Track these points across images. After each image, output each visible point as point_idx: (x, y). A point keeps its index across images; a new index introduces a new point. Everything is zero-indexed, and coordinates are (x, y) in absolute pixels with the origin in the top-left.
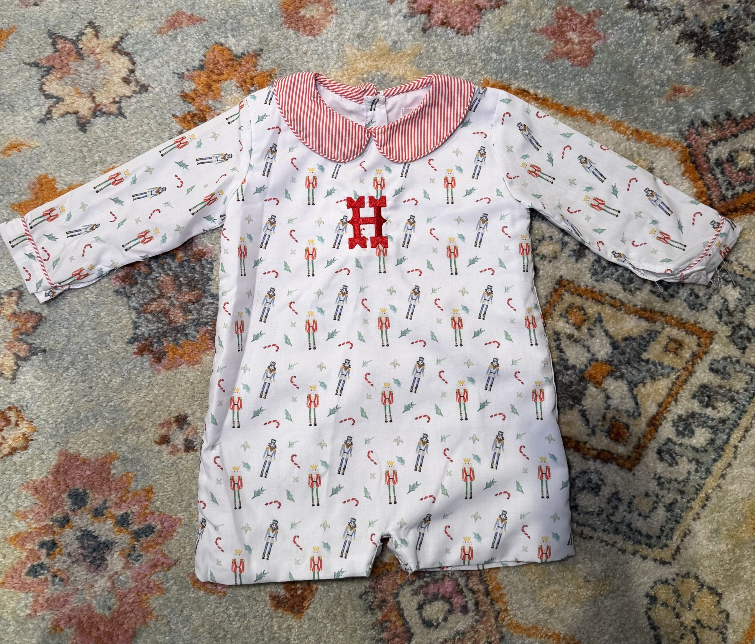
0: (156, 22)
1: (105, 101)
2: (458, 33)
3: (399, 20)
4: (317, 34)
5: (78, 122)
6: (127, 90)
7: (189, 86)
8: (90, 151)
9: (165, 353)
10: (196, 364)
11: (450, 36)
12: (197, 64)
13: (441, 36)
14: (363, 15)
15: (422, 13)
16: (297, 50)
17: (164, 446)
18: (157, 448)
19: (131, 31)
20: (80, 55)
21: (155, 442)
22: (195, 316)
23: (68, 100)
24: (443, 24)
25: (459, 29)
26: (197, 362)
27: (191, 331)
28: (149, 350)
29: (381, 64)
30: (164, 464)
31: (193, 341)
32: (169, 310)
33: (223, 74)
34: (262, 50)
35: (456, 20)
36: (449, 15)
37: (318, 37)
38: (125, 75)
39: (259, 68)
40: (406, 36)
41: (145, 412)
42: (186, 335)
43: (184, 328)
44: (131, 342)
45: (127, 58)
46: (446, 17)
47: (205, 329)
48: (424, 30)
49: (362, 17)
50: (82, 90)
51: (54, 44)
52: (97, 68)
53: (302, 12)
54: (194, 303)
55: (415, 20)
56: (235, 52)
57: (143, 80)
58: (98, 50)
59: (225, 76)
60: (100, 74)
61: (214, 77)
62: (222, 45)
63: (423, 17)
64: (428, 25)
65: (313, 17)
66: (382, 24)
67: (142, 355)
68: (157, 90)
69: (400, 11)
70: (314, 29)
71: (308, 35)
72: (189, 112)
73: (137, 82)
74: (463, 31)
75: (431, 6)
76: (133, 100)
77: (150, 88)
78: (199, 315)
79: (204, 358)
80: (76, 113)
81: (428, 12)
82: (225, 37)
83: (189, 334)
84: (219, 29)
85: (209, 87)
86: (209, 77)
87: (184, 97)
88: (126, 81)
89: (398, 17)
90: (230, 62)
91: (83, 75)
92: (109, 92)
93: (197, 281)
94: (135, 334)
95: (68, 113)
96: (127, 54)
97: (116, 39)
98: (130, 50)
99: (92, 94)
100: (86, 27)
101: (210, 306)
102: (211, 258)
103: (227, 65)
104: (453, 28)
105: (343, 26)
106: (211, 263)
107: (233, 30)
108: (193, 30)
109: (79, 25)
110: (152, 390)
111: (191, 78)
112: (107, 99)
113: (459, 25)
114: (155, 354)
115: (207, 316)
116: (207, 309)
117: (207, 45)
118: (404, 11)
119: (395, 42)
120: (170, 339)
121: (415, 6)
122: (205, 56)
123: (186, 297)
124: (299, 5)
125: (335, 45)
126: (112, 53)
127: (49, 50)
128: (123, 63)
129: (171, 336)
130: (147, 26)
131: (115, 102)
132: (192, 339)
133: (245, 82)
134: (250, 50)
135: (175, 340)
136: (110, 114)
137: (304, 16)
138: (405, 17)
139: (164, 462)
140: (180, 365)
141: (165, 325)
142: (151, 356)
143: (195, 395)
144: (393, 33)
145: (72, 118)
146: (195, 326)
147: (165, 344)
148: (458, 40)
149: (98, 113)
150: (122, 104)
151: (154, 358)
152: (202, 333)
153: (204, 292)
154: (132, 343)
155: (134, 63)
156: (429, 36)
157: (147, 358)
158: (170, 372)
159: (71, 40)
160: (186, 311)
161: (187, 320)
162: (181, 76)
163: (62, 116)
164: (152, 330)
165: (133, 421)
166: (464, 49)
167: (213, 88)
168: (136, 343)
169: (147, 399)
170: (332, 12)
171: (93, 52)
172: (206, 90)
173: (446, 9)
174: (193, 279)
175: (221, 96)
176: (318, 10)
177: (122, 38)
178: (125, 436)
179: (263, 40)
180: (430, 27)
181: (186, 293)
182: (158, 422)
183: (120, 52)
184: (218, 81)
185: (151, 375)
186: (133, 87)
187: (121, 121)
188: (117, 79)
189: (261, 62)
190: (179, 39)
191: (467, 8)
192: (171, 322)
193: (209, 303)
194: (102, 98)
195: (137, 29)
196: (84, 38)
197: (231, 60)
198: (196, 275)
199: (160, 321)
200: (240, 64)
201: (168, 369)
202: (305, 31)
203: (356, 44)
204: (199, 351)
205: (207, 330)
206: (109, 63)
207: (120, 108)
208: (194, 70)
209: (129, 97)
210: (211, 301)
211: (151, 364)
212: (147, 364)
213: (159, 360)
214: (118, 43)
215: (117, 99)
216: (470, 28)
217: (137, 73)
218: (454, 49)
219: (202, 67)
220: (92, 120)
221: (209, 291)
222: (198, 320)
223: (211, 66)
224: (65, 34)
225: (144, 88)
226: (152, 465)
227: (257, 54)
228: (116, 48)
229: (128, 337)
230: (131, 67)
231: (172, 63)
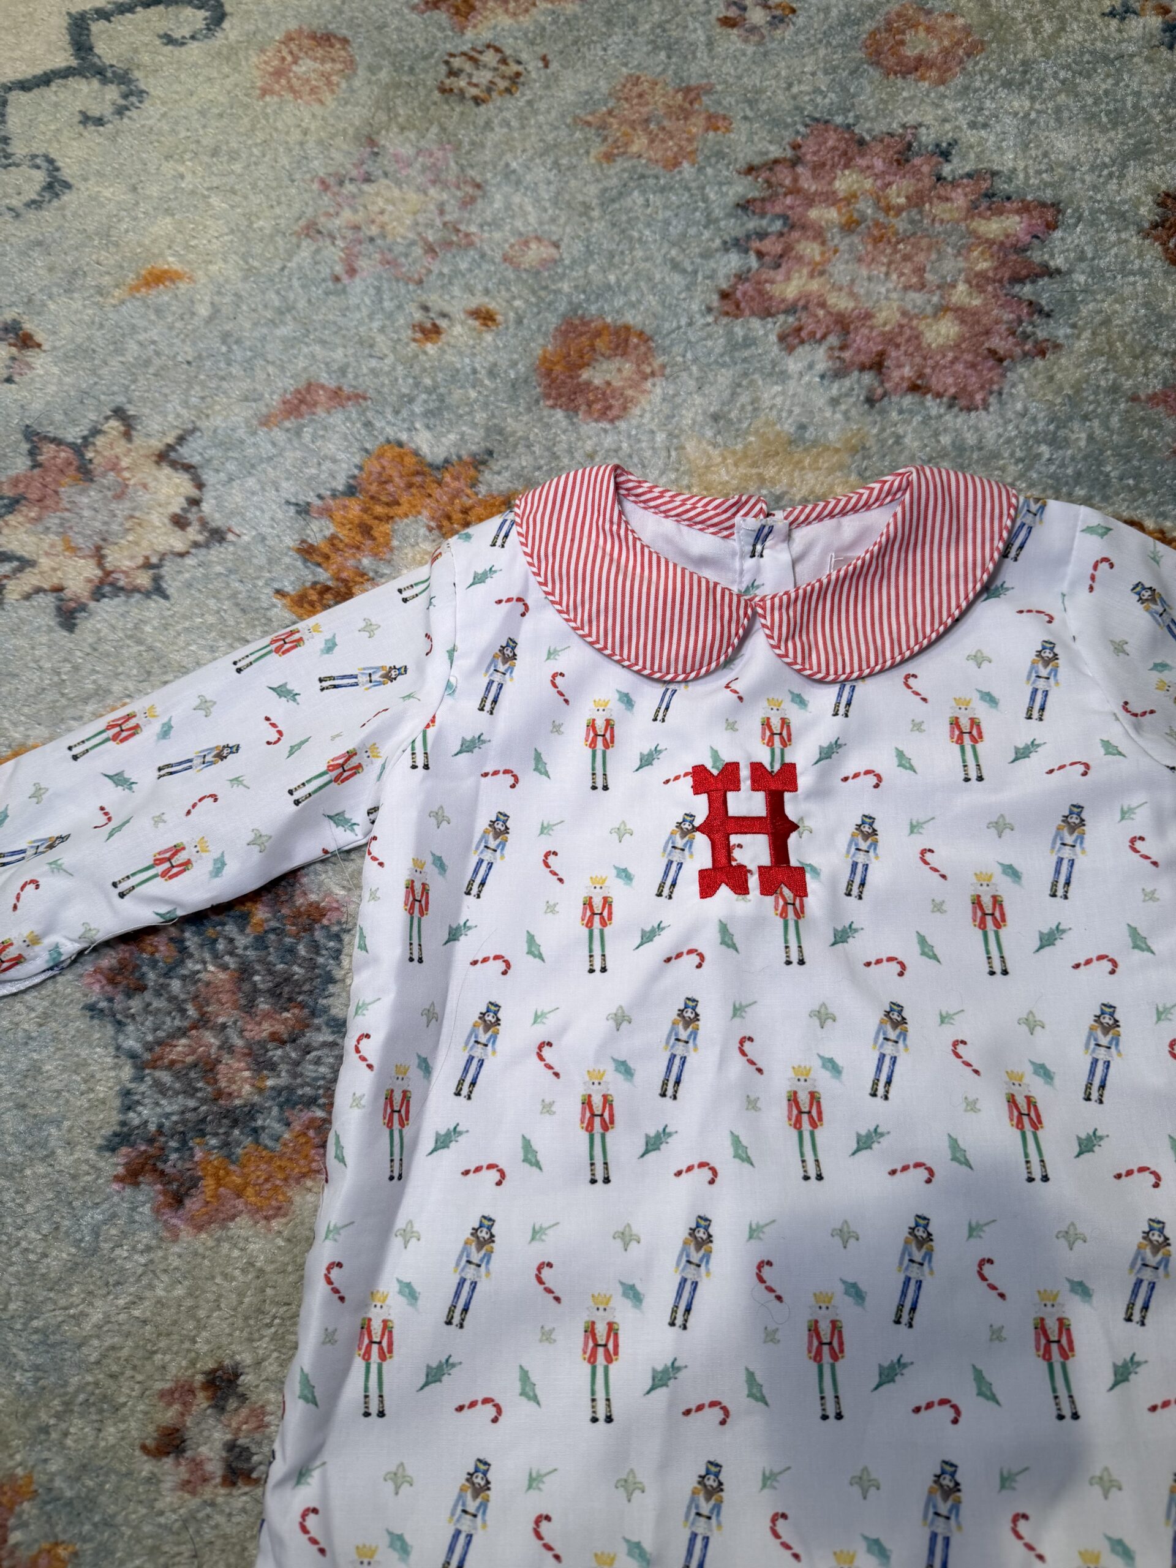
0: (261, 405)
1: (127, 564)
2: (950, 406)
3: (809, 383)
4: (618, 417)
5: (59, 609)
6: (177, 541)
7: (318, 531)
8: (76, 668)
9: (195, 1182)
10: (275, 1216)
11: (934, 412)
12: (340, 485)
13: (911, 411)
14: (724, 378)
15: (862, 368)
16: (570, 451)
17: (168, 1462)
18: (146, 1466)
19: (203, 424)
20: (85, 473)
21: (144, 1448)
22: (283, 1080)
23: (45, 562)
24: (914, 388)
25: (954, 398)
26: (279, 1211)
27: (269, 1121)
28: (155, 1169)
29: (770, 472)
30: (162, 1520)
31: (273, 1150)
32: (218, 1061)
33: (398, 504)
34: (490, 453)
35: (946, 381)
36: (928, 371)
37: (622, 425)
38: (178, 511)
39: (483, 489)
40: (828, 414)
41: (125, 1353)
42: (255, 1131)
43: (252, 1111)
44: (111, 1146)
45: (186, 476)
46: (921, 376)
47: (306, 1115)
48: (870, 401)
49: (720, 379)
50: (80, 541)
51: (32, 453)
52: (119, 497)
53: (585, 375)
54: (283, 1043)
55: (847, 383)
56: (429, 458)
57: (217, 520)
58: (125, 462)
59: (405, 507)
60: (121, 509)
61: (379, 510)
62: (400, 444)
63: (868, 378)
64: (880, 391)
65: (608, 384)
66: (771, 393)
67: (136, 1184)
68: (246, 538)
69: (811, 366)
70: (610, 407)
71: (597, 421)
72: (315, 583)
73: (204, 523)
74: (963, 402)
75: (882, 355)
76: (189, 561)
77: (230, 537)
78: (295, 1075)
79: (297, 1199)
80: (58, 589)
81: (877, 365)
82: (409, 430)
83: (263, 1128)
84: (397, 412)
85: (366, 530)
86: (365, 510)
87: (307, 551)
88: (179, 522)
89: (807, 378)
90: (418, 479)
91: (86, 513)
92: (137, 544)
93: (297, 984)
94: (123, 1124)
95: (38, 590)
96: (188, 468)
97: (170, 440)
98: (196, 460)
99: (99, 548)
100: (107, 418)
101: (326, 1051)
102: (339, 923)
103: (410, 485)
104: (939, 395)
105: (678, 400)
106: (337, 937)
107: (428, 413)
108: (337, 419)
109: (93, 416)
110: (151, 1287)
111: (327, 512)
112: (132, 558)
113: (952, 390)
114: (169, 1183)
115: (316, 1079)
116: (318, 1062)
117: (368, 446)
118: (821, 366)
119: (802, 427)
120: (213, 1142)
121: (847, 355)
122: (360, 468)
123: (265, 1025)
124: (580, 362)
125: (660, 437)
126: (154, 467)
127: (21, 464)
128: (177, 486)
129: (216, 1135)
130: (240, 414)
131: (147, 565)
132: (270, 1143)
133: (449, 518)
134: (464, 454)
135: (226, 1144)
136: (136, 590)
137: (588, 383)
138: (822, 377)
139: (161, 1513)
140: (233, 1218)
141: (203, 1101)
142: (159, 1187)
143: (267, 1307)
144: (797, 410)
145: (47, 601)
146: (281, 1106)
147: (199, 1155)
148: (956, 420)
149: (107, 589)
150: (164, 571)
151: (164, 1193)
152: (297, 1127)
153: (313, 1014)
154: (113, 1149)
155: (200, 485)
156: (883, 412)
157: (149, 1192)
158: (203, 1236)
159: (72, 446)
160: (261, 1064)
161: (261, 1091)
162: (304, 510)
163: (27, 597)
164: (167, 1116)
165: (89, 1378)
166: (971, 439)
167: (375, 533)
168: (124, 1150)
169: (136, 1313)
170: (653, 374)
171: (115, 467)
172: (359, 538)
173: (918, 360)
174: (288, 979)
175: (392, 550)
176: (619, 370)
177: (181, 439)
178: (63, 1426)
179: (495, 430)
180: (885, 394)
181: (267, 1016)
182: (159, 1386)
183: (174, 465)
184: (389, 518)
185: (154, 1242)
186: (193, 533)
187: (156, 604)
188: (158, 519)
189: (487, 476)
190: (307, 436)
191: (969, 357)
192: (219, 1094)
193: (325, 1044)
194: (120, 559)
195: (218, 421)
196: (100, 441)
197: (418, 473)
198: (296, 968)
199: (190, 1091)
200: (440, 483)
201: (200, 1228)
202: (589, 412)
203: (709, 433)
204: (286, 1180)
205: (312, 1120)
206: (145, 486)
207: (157, 579)
208: (334, 496)
209: (182, 555)
210: (330, 1038)
211: (157, 1211)
212: (146, 1209)
213: (177, 1201)
214: (170, 447)
215: (154, 560)
216: (978, 397)
217: (205, 506)
218: (946, 440)
219: (351, 491)
220: (92, 605)
221: (326, 1010)
222: (290, 1089)
223: (374, 488)
224: (60, 434)
225: (217, 535)
226: (127, 1522)
227: (480, 461)
228: (165, 457)
229: (107, 1131)
230: (194, 492)
231: (285, 484)
